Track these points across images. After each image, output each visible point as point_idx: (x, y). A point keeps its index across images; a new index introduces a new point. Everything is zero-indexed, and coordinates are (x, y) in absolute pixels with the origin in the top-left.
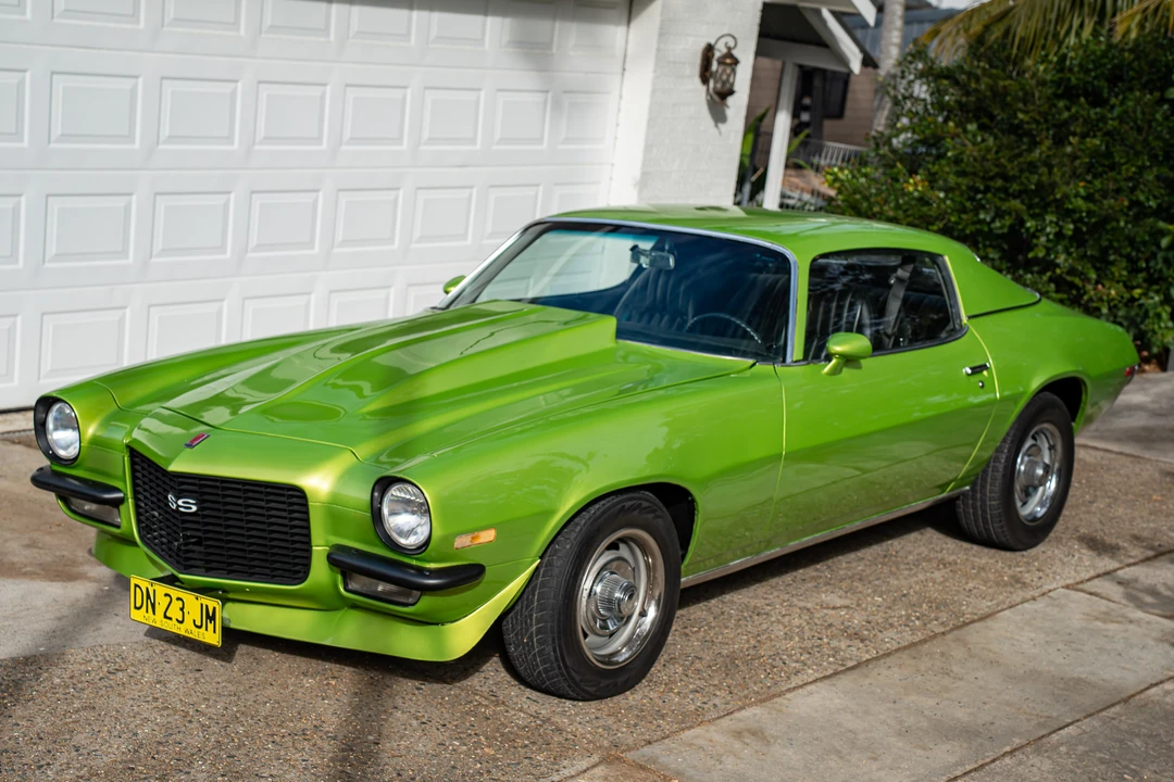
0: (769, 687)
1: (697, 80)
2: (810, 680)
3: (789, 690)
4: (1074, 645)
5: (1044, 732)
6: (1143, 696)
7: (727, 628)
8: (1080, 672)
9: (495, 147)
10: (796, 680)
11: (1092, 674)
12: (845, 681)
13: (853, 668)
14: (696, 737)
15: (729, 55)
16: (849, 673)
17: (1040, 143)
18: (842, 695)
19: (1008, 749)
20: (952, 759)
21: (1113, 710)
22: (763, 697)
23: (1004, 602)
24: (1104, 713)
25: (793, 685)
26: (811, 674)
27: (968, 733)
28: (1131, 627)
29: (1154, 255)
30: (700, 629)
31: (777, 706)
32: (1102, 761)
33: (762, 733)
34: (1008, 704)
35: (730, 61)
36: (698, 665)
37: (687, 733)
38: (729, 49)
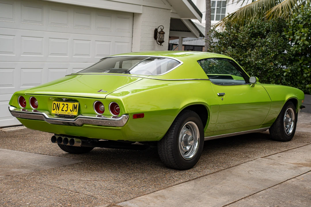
0: (168, 185)
1: (154, 39)
2: (181, 182)
3: (174, 185)
4: (264, 171)
5: (255, 193)
6: (285, 182)
7: (156, 171)
8: (266, 177)
9: (95, 57)
10: (177, 182)
11: (270, 178)
12: (193, 182)
13: (195, 179)
14: (142, 198)
15: (162, 31)
16: (194, 180)
17: (248, 50)
18: (191, 186)
19: (243, 197)
20: (225, 200)
21: (276, 186)
22: (166, 187)
23: (243, 162)
24: (273, 187)
25: (176, 184)
26: (182, 181)
27: (231, 194)
28: (281, 166)
29: (282, 79)
30: (147, 171)
31: (170, 189)
32: (273, 199)
33: (164, 196)
34: (244, 186)
35: (162, 33)
36: (145, 180)
37: (139, 197)
38: (162, 29)
